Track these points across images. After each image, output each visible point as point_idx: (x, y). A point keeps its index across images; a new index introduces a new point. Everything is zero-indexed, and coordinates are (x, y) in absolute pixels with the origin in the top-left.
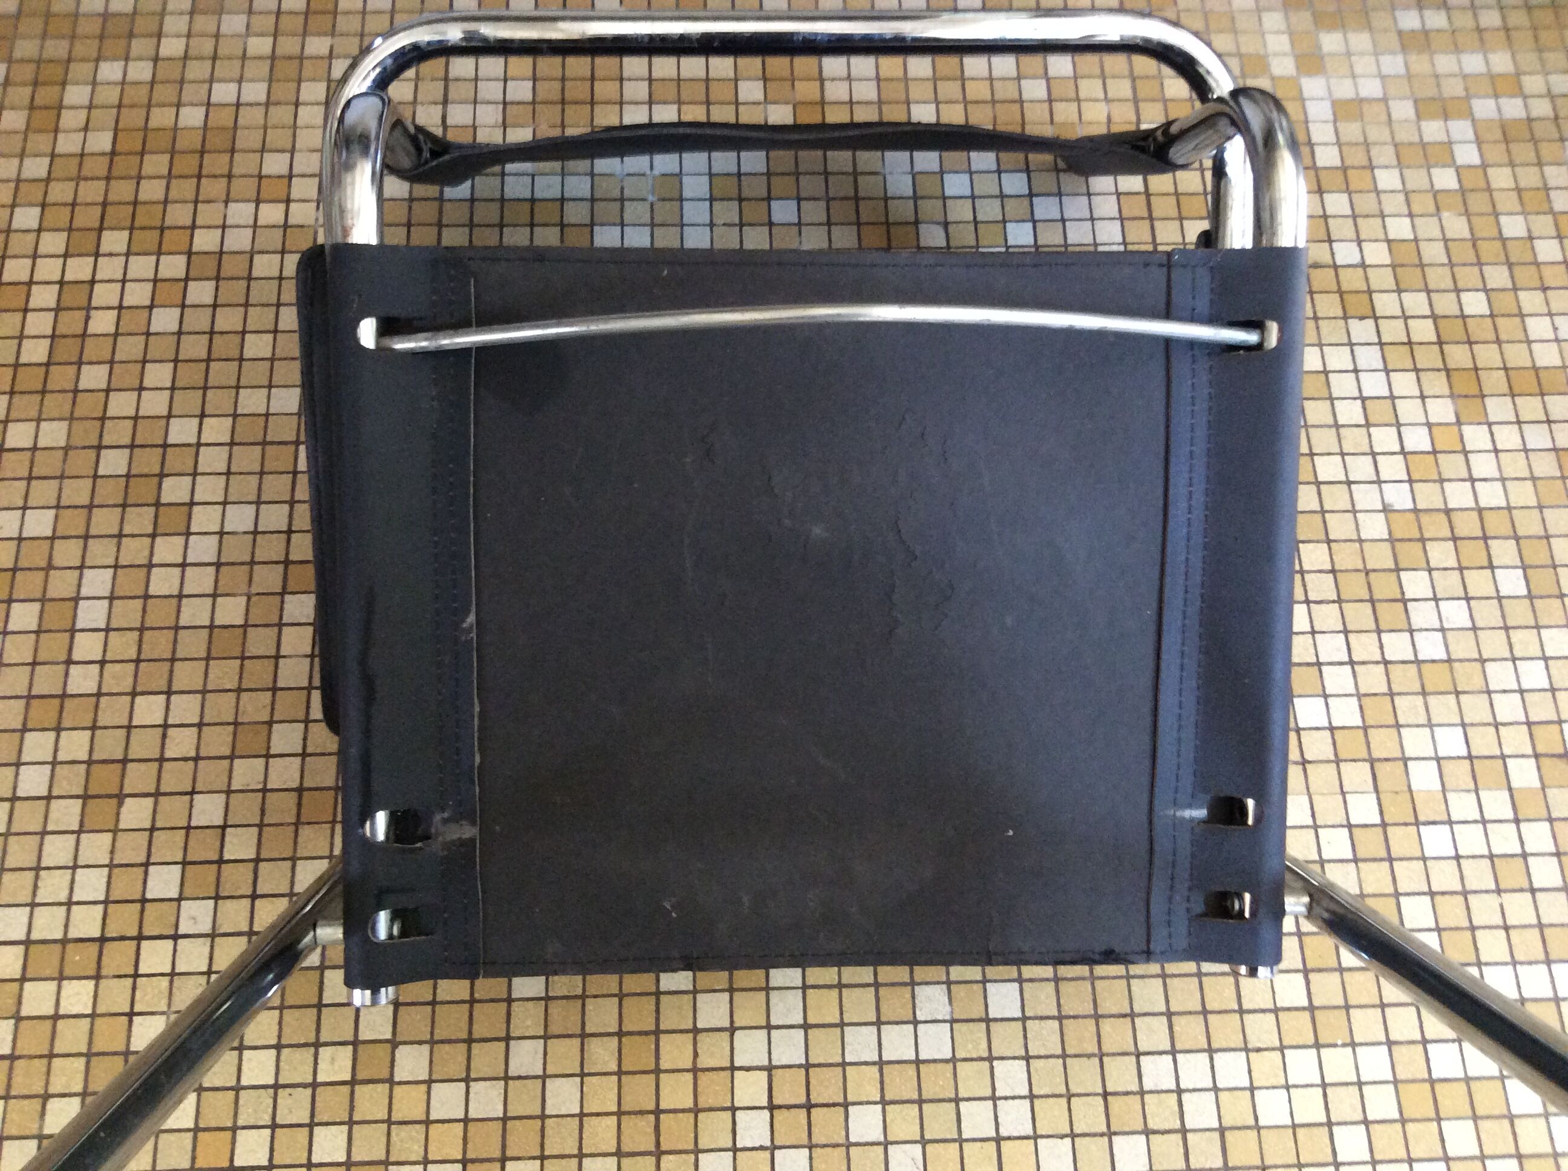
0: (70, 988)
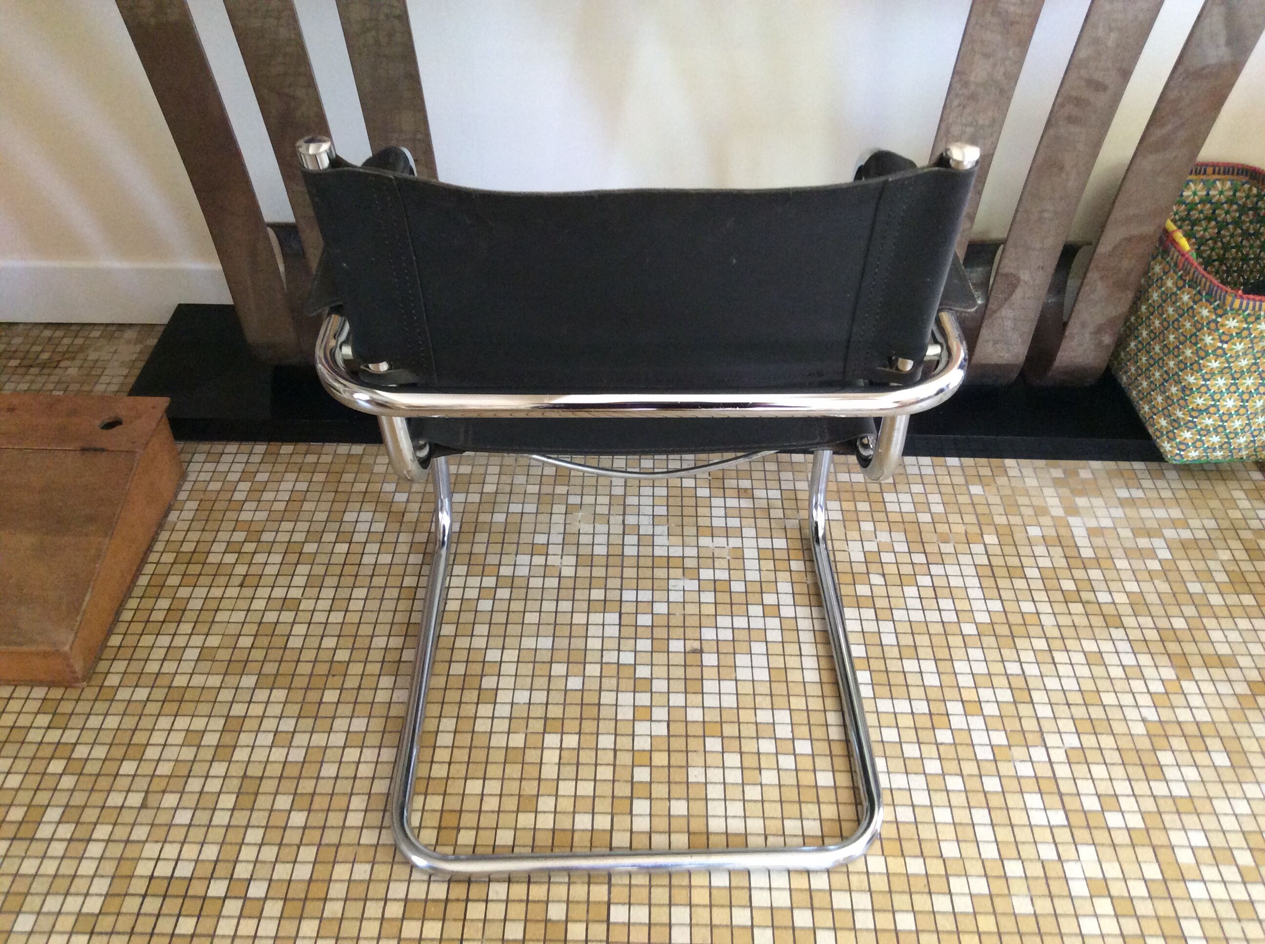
0: (428, 925)
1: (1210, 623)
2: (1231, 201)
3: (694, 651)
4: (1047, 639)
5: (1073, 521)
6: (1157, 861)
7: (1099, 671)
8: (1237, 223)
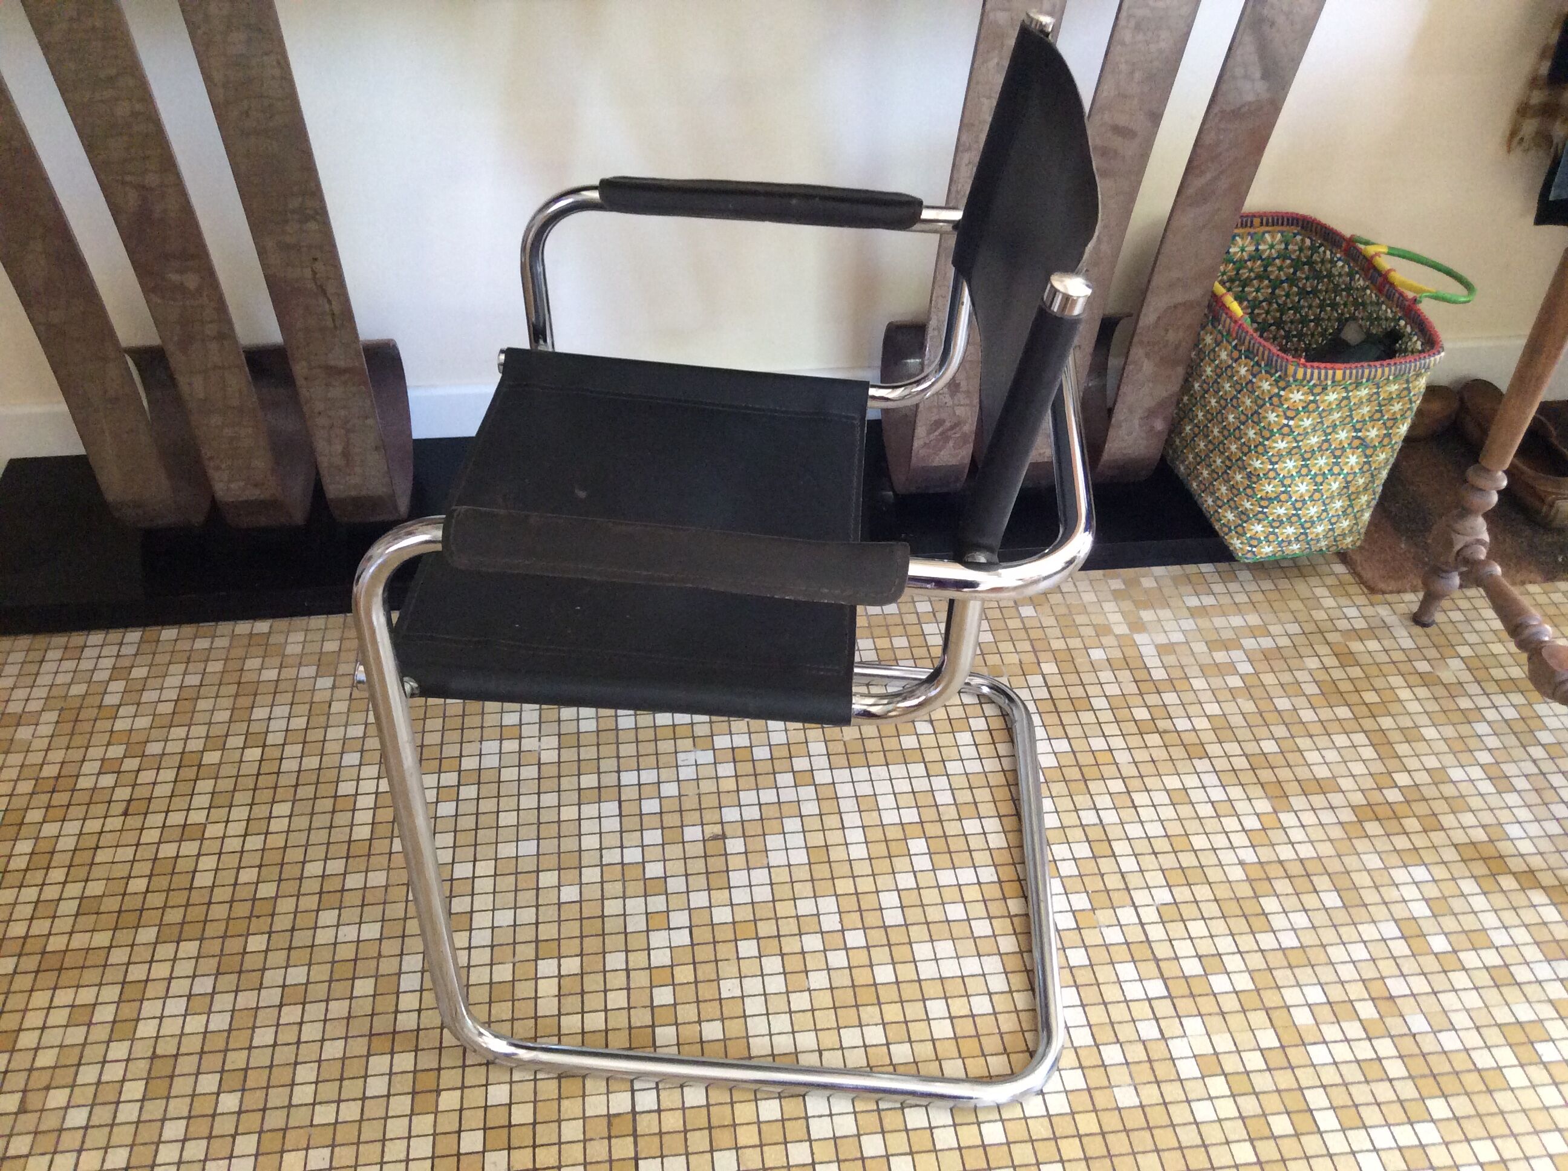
1: (1304, 743)
2: (1283, 256)
3: (715, 838)
4: (1123, 779)
5: (1140, 638)
6: (1272, 1025)
7: (1185, 811)
8: (1292, 280)
